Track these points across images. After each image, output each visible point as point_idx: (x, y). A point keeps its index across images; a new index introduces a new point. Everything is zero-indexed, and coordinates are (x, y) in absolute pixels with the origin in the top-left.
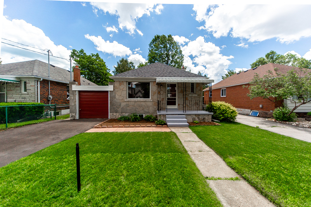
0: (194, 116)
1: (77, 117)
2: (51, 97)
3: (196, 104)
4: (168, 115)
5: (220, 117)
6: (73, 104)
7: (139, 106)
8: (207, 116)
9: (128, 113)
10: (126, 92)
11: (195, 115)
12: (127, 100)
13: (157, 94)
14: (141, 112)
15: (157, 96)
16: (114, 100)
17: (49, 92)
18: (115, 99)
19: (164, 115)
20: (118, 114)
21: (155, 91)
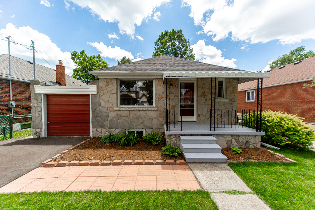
0: (230, 138)
1: (44, 134)
2: (14, 103)
3: (227, 115)
4: (184, 135)
5: (281, 141)
6: (37, 115)
7: (137, 118)
8: (252, 137)
9: (120, 129)
10: (117, 96)
11: (231, 135)
12: (118, 108)
13: (164, 99)
14: (139, 127)
15: (165, 102)
16: (98, 109)
17: (10, 97)
18: (100, 107)
19: (178, 136)
20: (104, 130)
21: (161, 94)
